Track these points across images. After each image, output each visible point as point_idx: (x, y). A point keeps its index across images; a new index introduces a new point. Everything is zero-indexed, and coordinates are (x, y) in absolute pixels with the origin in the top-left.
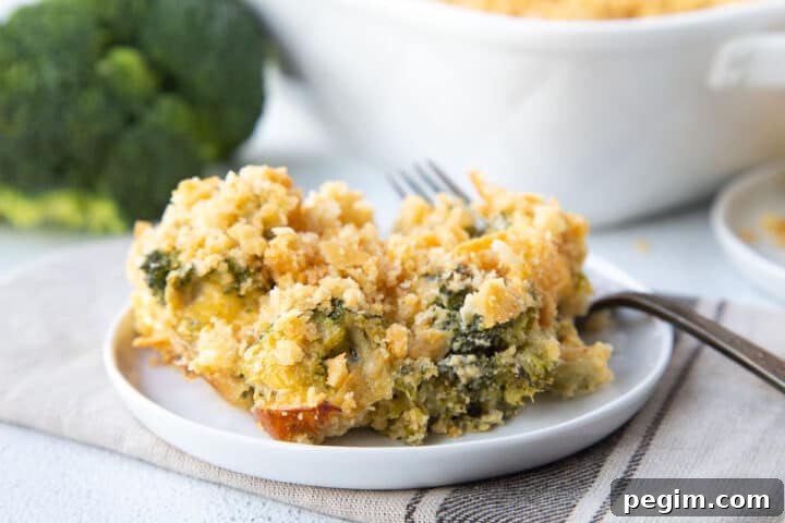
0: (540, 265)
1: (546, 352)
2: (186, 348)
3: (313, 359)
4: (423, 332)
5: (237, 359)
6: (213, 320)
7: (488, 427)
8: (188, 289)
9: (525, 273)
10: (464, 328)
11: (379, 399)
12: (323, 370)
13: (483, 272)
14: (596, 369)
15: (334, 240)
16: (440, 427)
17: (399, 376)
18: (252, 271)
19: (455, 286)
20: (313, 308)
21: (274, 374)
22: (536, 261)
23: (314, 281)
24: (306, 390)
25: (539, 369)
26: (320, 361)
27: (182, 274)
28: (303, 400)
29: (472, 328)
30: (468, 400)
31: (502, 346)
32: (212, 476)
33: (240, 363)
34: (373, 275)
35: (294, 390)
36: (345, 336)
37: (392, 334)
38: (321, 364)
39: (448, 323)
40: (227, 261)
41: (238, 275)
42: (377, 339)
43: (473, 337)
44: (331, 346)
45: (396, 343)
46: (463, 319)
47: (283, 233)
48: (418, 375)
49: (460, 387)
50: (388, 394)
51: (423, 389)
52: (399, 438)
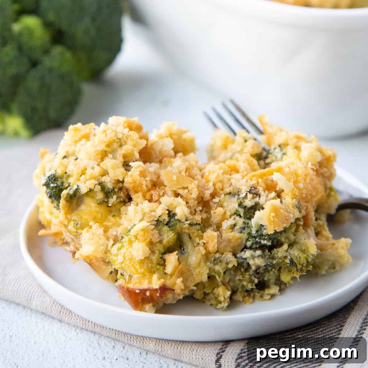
0: (304, 187)
1: (308, 248)
2: (73, 240)
3: (156, 255)
4: (228, 235)
5: (107, 252)
6: (91, 223)
7: (269, 297)
8: (75, 202)
9: (294, 195)
10: (254, 232)
11: (199, 281)
12: (162, 262)
13: (267, 192)
14: (341, 257)
15: (169, 168)
16: (238, 297)
17: (212, 265)
18: (116, 190)
19: (249, 203)
20: (156, 219)
21: (131, 264)
22: (301, 185)
23: (157, 198)
24: (152, 276)
25: (303, 260)
26: (160, 256)
27: (71, 192)
28: (150, 283)
29: (259, 233)
30: (256, 281)
31: (279, 244)
32: (90, 327)
33: (109, 255)
34: (195, 194)
35: (144, 275)
36: (177, 239)
37: (207, 237)
38: (161, 258)
39: (244, 228)
40: (100, 184)
41: (107, 193)
42: (197, 240)
43: (260, 239)
44: (168, 245)
45: (210, 243)
46: (253, 226)
47: (137, 166)
48: (224, 265)
49: (251, 272)
50: (205, 278)
51: (227, 274)
52: (211, 304)
